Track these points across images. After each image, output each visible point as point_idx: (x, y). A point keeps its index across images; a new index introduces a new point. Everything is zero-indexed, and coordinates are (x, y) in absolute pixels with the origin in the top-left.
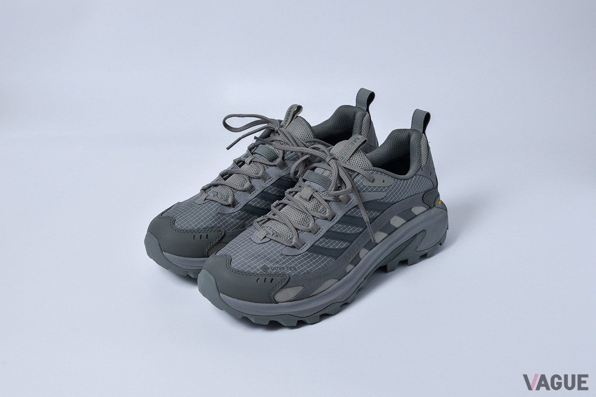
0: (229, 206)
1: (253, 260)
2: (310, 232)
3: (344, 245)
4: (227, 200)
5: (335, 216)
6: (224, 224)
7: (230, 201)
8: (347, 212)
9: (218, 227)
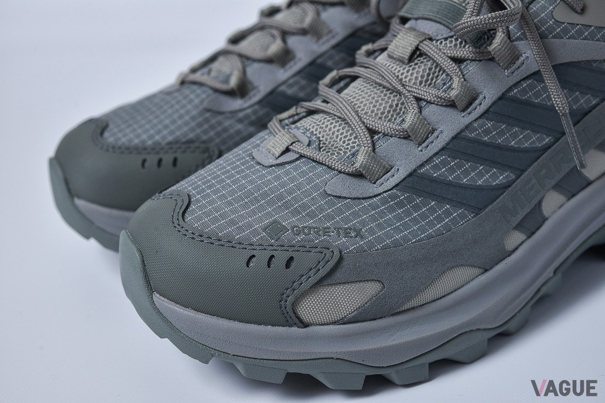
0: (231, 93)
2: (407, 137)
3: (501, 179)
5: (475, 99)
6: (218, 134)
7: (233, 82)
8: (510, 89)
9: (204, 142)
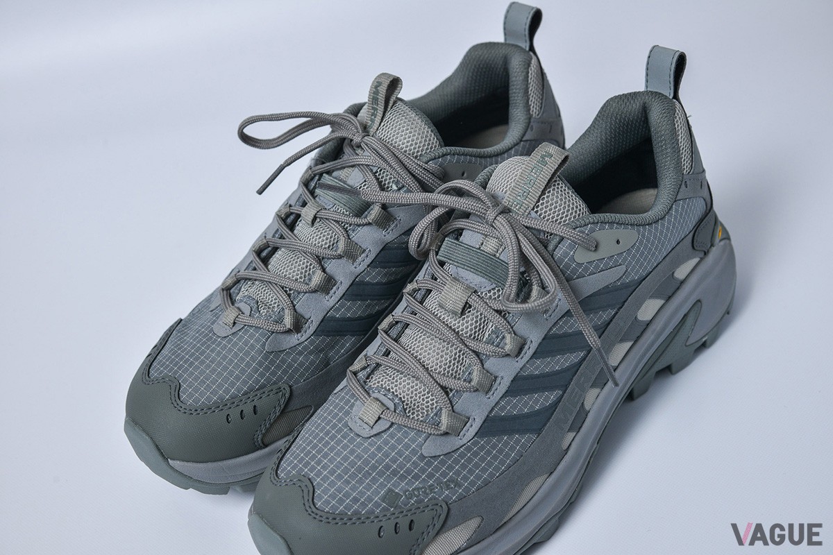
0: (289, 331)
1: (360, 482)
2: (477, 390)
3: (553, 398)
4: (280, 320)
5: (525, 344)
6: (285, 372)
7: (288, 321)
8: (551, 329)
9: (275, 383)
